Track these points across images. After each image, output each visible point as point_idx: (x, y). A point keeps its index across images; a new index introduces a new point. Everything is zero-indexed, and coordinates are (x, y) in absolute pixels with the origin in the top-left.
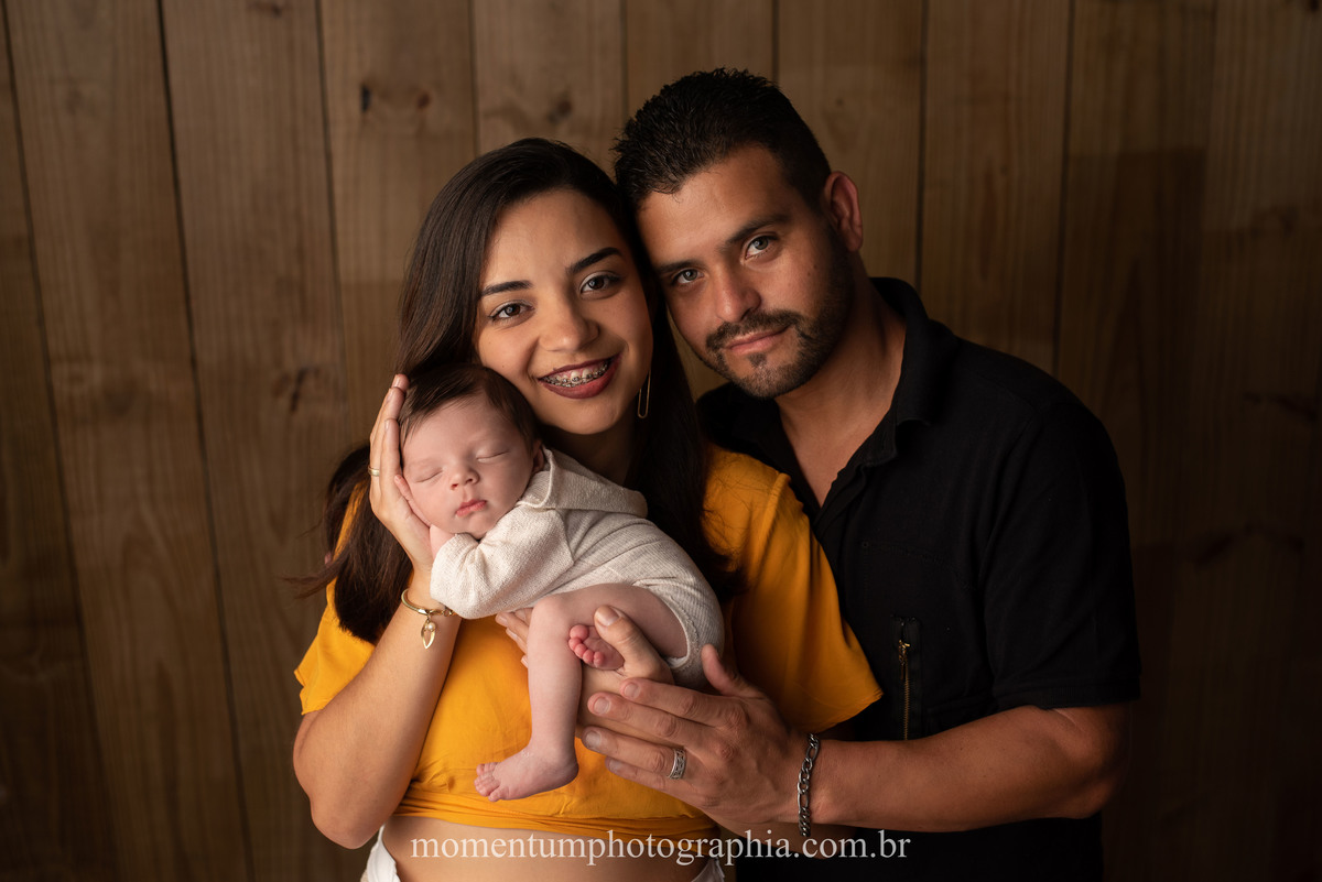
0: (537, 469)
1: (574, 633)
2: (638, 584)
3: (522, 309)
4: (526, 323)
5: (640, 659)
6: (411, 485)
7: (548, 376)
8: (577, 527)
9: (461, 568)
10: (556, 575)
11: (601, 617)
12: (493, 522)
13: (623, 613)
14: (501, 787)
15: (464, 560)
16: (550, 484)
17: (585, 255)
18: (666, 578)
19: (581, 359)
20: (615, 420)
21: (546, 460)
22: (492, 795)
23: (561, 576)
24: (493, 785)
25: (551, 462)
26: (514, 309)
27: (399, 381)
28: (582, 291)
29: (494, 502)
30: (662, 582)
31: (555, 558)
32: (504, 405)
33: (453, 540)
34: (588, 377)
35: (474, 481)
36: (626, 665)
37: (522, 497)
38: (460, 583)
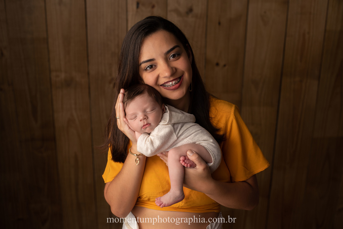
0: (164, 112)
1: (182, 159)
2: (197, 143)
3: (154, 66)
4: (155, 70)
5: (201, 164)
6: (129, 121)
7: (163, 84)
8: (177, 128)
9: (145, 143)
10: (173, 142)
11: (189, 153)
12: (153, 129)
13: (195, 151)
14: (164, 203)
15: (146, 141)
16: (168, 117)
17: (169, 48)
18: (204, 141)
19: (172, 79)
20: (184, 94)
21: (166, 109)
22: (161, 206)
23: (174, 142)
24: (161, 203)
25: (168, 110)
26: (151, 67)
27: (122, 91)
28: (170, 59)
29: (153, 124)
30: (204, 142)
31: (172, 138)
32: (153, 95)
33: (142, 135)
34: (175, 83)
35: (146, 118)
36: (197, 166)
37: (160, 121)
38: (145, 148)
